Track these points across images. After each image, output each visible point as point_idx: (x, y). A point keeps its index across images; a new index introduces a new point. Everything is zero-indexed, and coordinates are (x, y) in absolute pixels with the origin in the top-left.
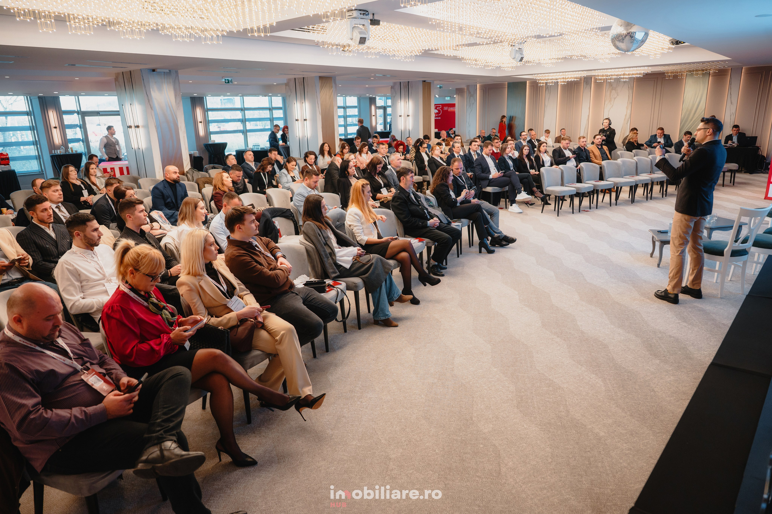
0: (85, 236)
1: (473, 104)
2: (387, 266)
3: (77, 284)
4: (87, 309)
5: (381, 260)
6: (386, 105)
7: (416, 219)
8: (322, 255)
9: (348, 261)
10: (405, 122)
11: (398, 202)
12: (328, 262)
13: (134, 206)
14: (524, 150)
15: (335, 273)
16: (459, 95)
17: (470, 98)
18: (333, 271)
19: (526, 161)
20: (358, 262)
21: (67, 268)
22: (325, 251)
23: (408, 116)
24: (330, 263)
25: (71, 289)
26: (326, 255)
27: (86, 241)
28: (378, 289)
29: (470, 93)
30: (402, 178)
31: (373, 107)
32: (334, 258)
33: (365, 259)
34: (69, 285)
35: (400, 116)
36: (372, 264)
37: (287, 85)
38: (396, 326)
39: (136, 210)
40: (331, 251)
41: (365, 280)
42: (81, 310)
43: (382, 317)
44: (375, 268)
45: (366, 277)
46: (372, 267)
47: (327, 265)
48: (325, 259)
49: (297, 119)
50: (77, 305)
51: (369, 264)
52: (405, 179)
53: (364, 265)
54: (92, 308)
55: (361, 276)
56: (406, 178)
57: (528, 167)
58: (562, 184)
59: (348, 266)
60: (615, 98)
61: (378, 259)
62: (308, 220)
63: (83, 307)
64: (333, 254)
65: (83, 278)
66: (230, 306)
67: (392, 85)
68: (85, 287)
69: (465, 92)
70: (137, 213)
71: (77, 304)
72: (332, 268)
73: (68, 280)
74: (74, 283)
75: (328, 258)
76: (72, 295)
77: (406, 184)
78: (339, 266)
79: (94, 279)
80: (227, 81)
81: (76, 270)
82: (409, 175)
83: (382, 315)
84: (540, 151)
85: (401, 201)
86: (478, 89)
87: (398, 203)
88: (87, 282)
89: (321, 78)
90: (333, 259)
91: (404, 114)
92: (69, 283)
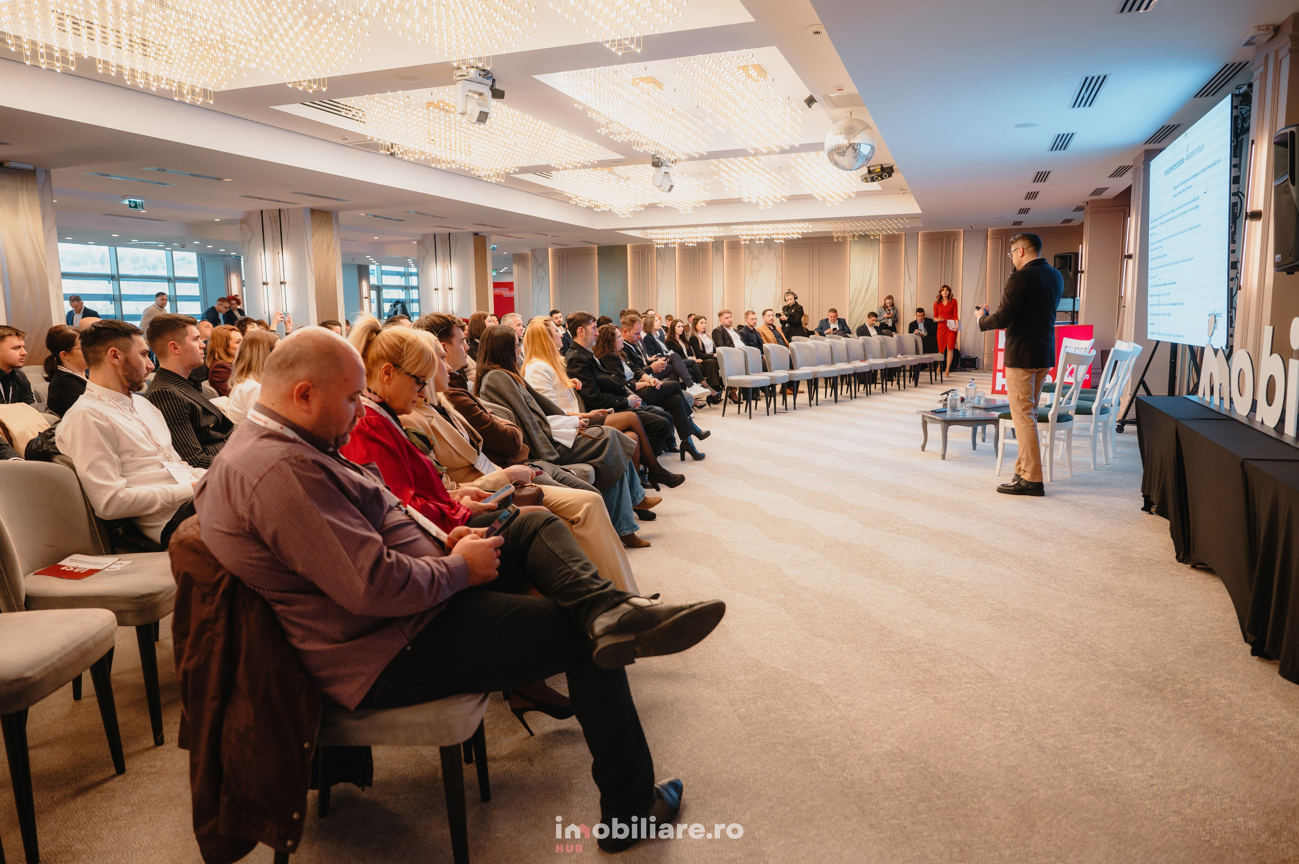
0: (127, 361)
1: (543, 278)
2: (628, 444)
3: (115, 457)
4: (143, 506)
5: (618, 435)
6: (380, 284)
7: (609, 395)
8: (527, 424)
9: (569, 434)
10: (446, 298)
11: (577, 367)
12: (538, 436)
13: (184, 327)
14: (676, 328)
15: (552, 454)
16: (518, 264)
17: (537, 270)
18: (550, 450)
19: (681, 343)
20: (585, 436)
21: (95, 423)
22: (531, 418)
23: (450, 289)
24: (541, 438)
25: (106, 465)
26: (534, 425)
27: (127, 373)
28: (618, 484)
29: (537, 261)
30: (579, 330)
31: (364, 284)
32: (546, 429)
33: (593, 432)
34: (101, 458)
35: (436, 289)
36: (607, 440)
37: (244, 221)
38: (648, 545)
39: (187, 334)
40: (540, 419)
41: (599, 466)
42: (129, 508)
43: (626, 530)
44: (613, 447)
45: (601, 462)
46: (608, 445)
47: (538, 442)
48: (534, 432)
49: (265, 281)
50: (122, 499)
51: (602, 441)
52: (584, 331)
53: (595, 440)
54: (151, 504)
55: (590, 462)
56: (586, 330)
57: (685, 353)
58: (747, 373)
59: (569, 444)
60: (758, 272)
61: (613, 431)
62: (494, 368)
63: (133, 502)
64: (543, 423)
65: (125, 445)
66: (479, 469)
67: (420, 238)
68: (128, 466)
69: (528, 260)
70: (188, 340)
71: (121, 495)
72: (546, 447)
73: (99, 446)
74: (110, 455)
75: (537, 429)
76: (108, 477)
77: (585, 340)
78: (556, 444)
79: (145, 451)
80: (133, 205)
81: (113, 427)
82: (590, 324)
83: (626, 527)
84: (696, 330)
85: (584, 365)
86: (550, 256)
87: (579, 369)
88: (132, 456)
89: (313, 211)
90: (545, 432)
91: (443, 285)
92: (100, 453)
